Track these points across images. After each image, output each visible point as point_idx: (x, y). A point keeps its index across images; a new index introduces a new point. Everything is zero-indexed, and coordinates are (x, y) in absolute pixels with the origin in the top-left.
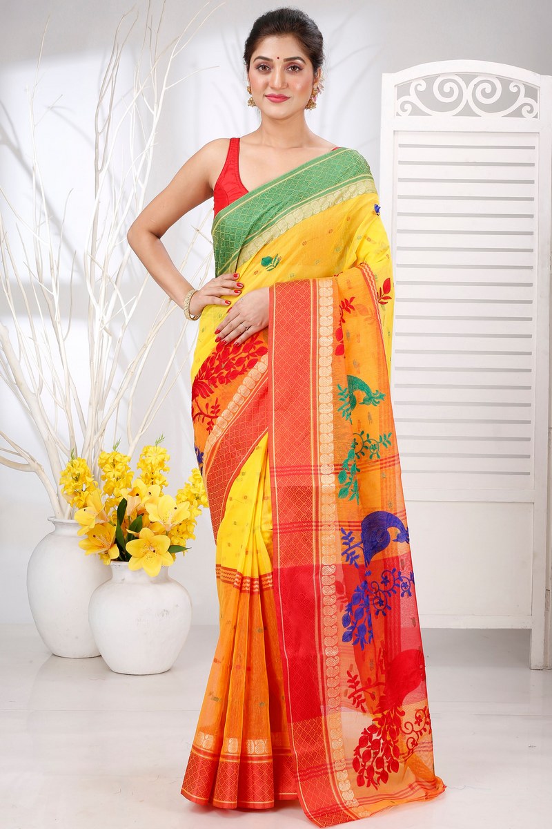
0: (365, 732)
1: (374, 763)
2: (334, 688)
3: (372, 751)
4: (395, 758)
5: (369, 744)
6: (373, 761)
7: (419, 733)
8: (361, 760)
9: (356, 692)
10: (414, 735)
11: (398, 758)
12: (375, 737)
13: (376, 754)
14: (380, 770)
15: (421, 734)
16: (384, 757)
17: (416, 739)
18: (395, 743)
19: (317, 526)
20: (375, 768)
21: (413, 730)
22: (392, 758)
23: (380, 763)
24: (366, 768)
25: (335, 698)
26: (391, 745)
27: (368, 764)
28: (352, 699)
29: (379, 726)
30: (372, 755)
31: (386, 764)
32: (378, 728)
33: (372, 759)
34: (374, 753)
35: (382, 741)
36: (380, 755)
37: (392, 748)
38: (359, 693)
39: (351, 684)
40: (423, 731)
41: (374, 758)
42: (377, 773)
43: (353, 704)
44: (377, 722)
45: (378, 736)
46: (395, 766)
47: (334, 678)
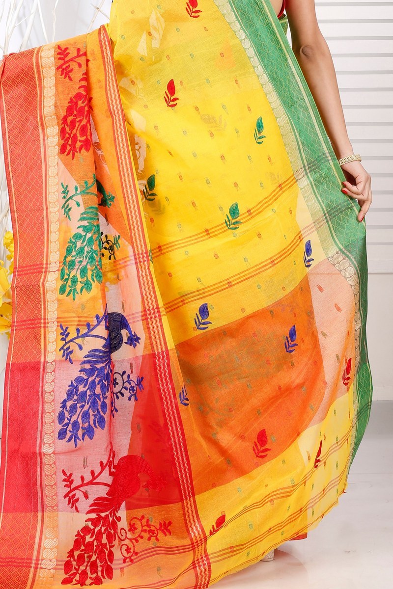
0: (78, 535)
1: (88, 568)
2: (52, 486)
3: (86, 555)
4: (109, 563)
5: (83, 547)
6: (87, 566)
7: (134, 541)
8: (74, 563)
9: (71, 491)
10: (127, 542)
11: (111, 563)
12: (88, 539)
13: (90, 557)
14: (94, 576)
15: (137, 541)
16: (98, 561)
17: (131, 546)
18: (111, 547)
19: (45, 323)
20: (89, 573)
21: (126, 538)
22: (106, 562)
23: (94, 566)
24: (80, 572)
25: (52, 497)
26: (107, 550)
27: (82, 568)
28: (67, 498)
29: (92, 527)
30: (86, 559)
31: (100, 569)
32: (91, 530)
33: (85, 564)
34: (88, 557)
35: (95, 543)
36: (94, 558)
37: (107, 552)
38: (73, 493)
39: (66, 483)
40: (139, 539)
41: (88, 562)
42: (90, 578)
43: (69, 504)
44: (90, 522)
45: (91, 537)
46: (109, 572)
47: (51, 476)
